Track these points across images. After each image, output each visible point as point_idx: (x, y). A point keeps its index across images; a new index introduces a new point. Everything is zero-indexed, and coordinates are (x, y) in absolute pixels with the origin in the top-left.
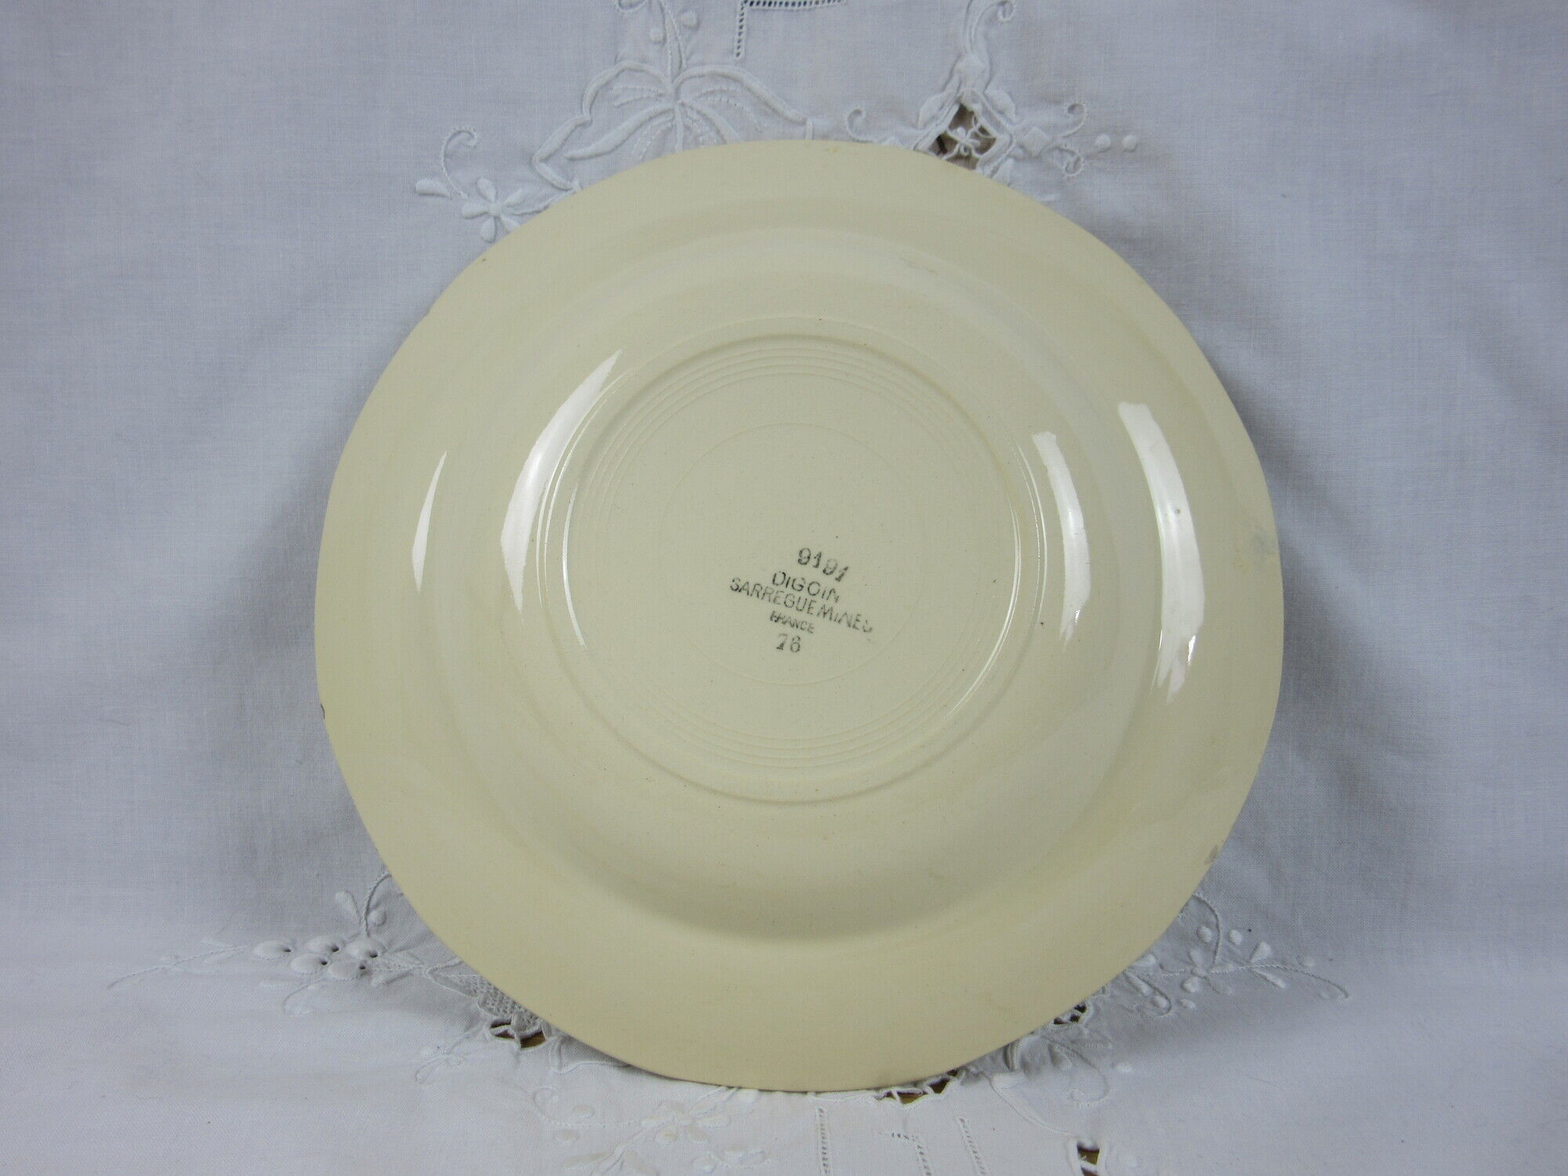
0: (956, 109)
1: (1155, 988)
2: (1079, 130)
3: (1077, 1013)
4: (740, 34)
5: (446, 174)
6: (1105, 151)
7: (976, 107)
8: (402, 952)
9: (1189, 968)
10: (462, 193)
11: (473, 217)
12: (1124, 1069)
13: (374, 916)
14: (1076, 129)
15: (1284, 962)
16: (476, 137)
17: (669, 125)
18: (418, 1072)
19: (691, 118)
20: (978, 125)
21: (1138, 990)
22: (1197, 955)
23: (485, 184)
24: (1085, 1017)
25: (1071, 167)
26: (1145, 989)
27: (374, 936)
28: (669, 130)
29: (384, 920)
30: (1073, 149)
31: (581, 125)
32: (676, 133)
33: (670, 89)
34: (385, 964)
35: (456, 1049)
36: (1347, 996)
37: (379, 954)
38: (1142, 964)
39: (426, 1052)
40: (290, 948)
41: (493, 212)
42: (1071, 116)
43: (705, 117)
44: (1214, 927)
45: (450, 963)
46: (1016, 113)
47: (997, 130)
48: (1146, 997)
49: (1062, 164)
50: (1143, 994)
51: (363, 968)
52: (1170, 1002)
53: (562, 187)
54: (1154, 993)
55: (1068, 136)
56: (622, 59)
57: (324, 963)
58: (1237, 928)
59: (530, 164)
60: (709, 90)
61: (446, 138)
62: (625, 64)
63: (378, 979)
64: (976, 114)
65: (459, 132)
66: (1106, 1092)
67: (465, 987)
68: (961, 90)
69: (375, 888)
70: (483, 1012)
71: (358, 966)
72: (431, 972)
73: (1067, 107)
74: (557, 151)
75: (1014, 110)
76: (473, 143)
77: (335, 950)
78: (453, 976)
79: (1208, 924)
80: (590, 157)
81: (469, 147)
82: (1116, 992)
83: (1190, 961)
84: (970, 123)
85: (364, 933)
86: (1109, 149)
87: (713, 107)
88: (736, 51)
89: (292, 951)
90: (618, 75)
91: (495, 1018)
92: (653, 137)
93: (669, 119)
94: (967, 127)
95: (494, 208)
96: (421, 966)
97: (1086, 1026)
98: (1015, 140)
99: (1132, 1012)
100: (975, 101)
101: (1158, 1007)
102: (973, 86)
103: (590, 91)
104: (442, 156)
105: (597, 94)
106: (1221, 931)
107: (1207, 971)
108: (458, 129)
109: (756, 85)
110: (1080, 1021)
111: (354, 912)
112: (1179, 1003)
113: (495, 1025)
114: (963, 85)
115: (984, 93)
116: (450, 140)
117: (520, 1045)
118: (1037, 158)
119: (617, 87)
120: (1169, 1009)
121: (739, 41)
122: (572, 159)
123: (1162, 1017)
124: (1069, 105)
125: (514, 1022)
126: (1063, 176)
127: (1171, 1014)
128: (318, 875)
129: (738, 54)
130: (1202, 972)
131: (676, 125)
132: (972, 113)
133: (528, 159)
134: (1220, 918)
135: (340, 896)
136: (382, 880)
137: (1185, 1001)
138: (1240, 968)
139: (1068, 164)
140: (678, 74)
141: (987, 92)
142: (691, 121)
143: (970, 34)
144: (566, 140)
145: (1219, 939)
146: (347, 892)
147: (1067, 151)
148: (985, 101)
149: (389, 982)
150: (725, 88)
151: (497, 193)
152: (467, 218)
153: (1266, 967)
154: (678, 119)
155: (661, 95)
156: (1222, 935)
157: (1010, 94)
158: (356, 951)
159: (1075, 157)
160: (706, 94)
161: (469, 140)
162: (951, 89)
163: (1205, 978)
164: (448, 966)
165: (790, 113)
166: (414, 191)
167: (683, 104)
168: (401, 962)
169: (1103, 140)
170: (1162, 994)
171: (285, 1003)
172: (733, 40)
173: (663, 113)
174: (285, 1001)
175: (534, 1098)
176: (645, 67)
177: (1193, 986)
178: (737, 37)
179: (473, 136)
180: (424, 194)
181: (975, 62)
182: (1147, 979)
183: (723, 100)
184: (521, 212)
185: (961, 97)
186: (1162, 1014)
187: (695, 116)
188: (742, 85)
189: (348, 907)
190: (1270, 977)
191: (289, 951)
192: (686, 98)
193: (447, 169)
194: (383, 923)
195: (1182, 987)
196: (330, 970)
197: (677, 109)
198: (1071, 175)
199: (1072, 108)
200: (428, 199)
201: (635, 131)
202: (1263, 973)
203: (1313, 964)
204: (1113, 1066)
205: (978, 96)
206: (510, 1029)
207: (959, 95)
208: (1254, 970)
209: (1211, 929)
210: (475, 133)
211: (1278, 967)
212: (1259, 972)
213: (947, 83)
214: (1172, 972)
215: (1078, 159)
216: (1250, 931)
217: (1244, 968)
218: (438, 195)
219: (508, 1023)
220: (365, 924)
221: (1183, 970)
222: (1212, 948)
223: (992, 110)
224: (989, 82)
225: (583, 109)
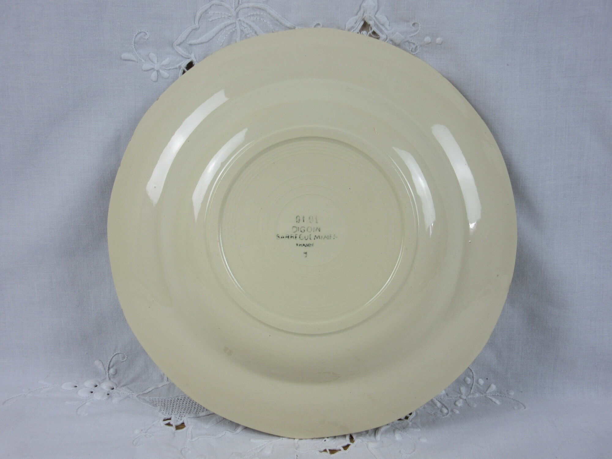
0: (362, 23)
1: (443, 404)
2: (417, 34)
3: (408, 415)
5: (135, 52)
6: (428, 44)
7: (371, 23)
8: (125, 387)
9: (459, 395)
10: (142, 59)
11: (147, 71)
12: (423, 440)
13: (112, 371)
14: (416, 33)
15: (501, 393)
16: (148, 34)
17: (234, 30)
18: (134, 441)
19: (243, 26)
20: (372, 30)
21: (436, 405)
22: (463, 389)
23: (152, 55)
24: (411, 417)
25: (413, 50)
26: (439, 405)
27: (112, 379)
28: (234, 32)
29: (116, 372)
30: (414, 42)
31: (194, 29)
32: (237, 33)
33: (234, 13)
34: (117, 393)
35: (149, 430)
36: (525, 408)
37: (115, 388)
39: (137, 432)
40: (77, 385)
41: (156, 69)
42: (414, 27)
43: (250, 26)
45: (145, 392)
46: (389, 26)
47: (381, 32)
48: (438, 408)
49: (410, 49)
51: (108, 394)
52: (448, 411)
53: (186, 57)
54: (442, 407)
55: (412, 36)
57: (92, 392)
58: (481, 378)
59: (172, 46)
60: (252, 14)
61: (135, 35)
62: (214, 2)
63: (115, 400)
64: (371, 25)
65: (140, 32)
66: (414, 451)
67: (152, 403)
68: (364, 15)
69: (112, 359)
70: (160, 414)
71: (106, 394)
72: (137, 396)
73: (411, 24)
74: (184, 41)
75: (388, 24)
76: (146, 37)
77: (96, 386)
78: (147, 398)
79: (469, 376)
80: (199, 44)
81: (145, 39)
82: (426, 406)
83: (460, 393)
84: (369, 29)
85: (108, 379)
86: (430, 43)
87: (253, 21)
89: (78, 387)
90: (211, 7)
91: (165, 417)
92: (227, 35)
93: (233, 27)
94: (368, 31)
95: (157, 67)
96: (133, 393)
98: (388, 38)
99: (432, 415)
100: (370, 20)
101: (443, 413)
102: (370, 14)
103: (198, 14)
104: (133, 43)
105: (201, 16)
106: (475, 379)
107: (467, 397)
108: (140, 31)
109: (273, 12)
110: (409, 419)
111: (102, 369)
112: (452, 411)
113: (164, 420)
114: (365, 13)
116: (136, 36)
117: (175, 429)
118: (399, 45)
119: (211, 13)
120: (447, 414)
122: (191, 45)
123: (444, 417)
124: (413, 23)
125: (172, 419)
127: (448, 416)
128: (87, 353)
130: (464, 397)
131: (237, 30)
132: (369, 25)
133: (172, 45)
134: (474, 374)
135: (97, 363)
136: (114, 356)
137: (455, 410)
138: (481, 395)
139: (412, 48)
140: (237, 7)
141: (376, 16)
142: (243, 28)
144: (188, 36)
145: (473, 382)
146: (100, 360)
147: (412, 43)
148: (375, 20)
149: (120, 401)
150: (258, 13)
151: (158, 59)
152: (145, 71)
153: (493, 395)
154: (238, 27)
155: (230, 16)
156: (475, 381)
157: (387, 17)
158: (105, 386)
159: (415, 46)
160: (250, 16)
161: (145, 36)
162: (360, 15)
163: (465, 400)
164: (144, 394)
165: (288, 24)
166: (121, 58)
167: (240, 20)
168: (124, 391)
169: (427, 39)
170: (446, 407)
171: (77, 411)
173: (231, 24)
174: (77, 410)
175: (181, 451)
176: (223, 3)
177: (460, 403)
179: (146, 34)
180: (125, 60)
181: (370, 3)
182: (440, 400)
183: (258, 19)
184: (168, 68)
185: (364, 18)
186: (444, 416)
187: (246, 26)
188: (266, 12)
190: (494, 399)
191: (76, 387)
192: (241, 18)
193: (135, 49)
194: (116, 374)
195: (455, 404)
196: (95, 396)
197: (237, 23)
198: (414, 53)
199: (414, 24)
200: (126, 62)
201: (219, 32)
202: (491, 398)
203: (513, 394)
204: (419, 439)
205: (372, 18)
206: (171, 422)
207: (364, 17)
208: (487, 396)
209: (470, 378)
210: (148, 33)
211: (498, 395)
212: (489, 397)
213: (358, 12)
214: (451, 397)
215: (417, 47)
216: (487, 379)
217: (483, 395)
218: (131, 61)
219: (170, 419)
220: (108, 374)
221: (456, 396)
222: (470, 386)
223: (378, 24)
224: (377, 11)
225: (196, 22)
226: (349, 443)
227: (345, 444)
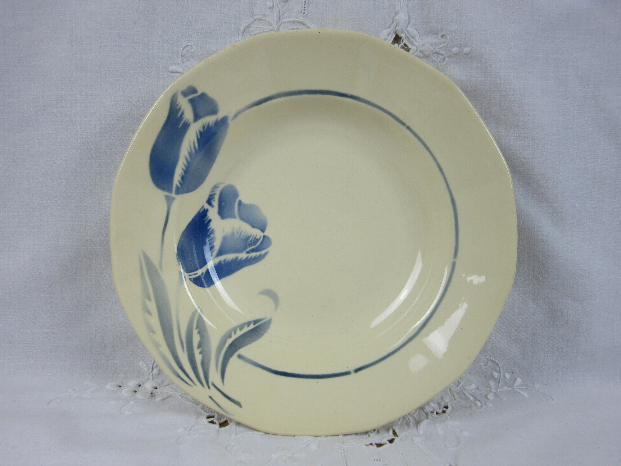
0: (394, 36)
1: (475, 398)
2: (445, 45)
3: (445, 409)
4: (305, 4)
5: (182, 64)
6: (456, 54)
7: (402, 35)
8: (168, 386)
9: (489, 389)
12: (466, 434)
13: (155, 371)
15: (527, 386)
16: (194, 48)
18: (178, 439)
20: (403, 43)
21: (469, 399)
22: (492, 383)
24: (448, 411)
25: (442, 61)
26: (471, 398)
27: (155, 379)
29: (160, 372)
30: (442, 53)
33: (275, 27)
34: (161, 392)
35: (193, 428)
36: (553, 400)
37: (158, 388)
38: (470, 388)
39: (180, 430)
40: (121, 385)
42: (442, 39)
44: (498, 372)
46: (419, 38)
47: (411, 45)
48: (472, 402)
49: (438, 60)
50: (470, 400)
51: (152, 394)
52: (482, 404)
54: (475, 400)
55: (441, 48)
56: (255, 15)
57: (136, 392)
58: (507, 372)
60: (292, 28)
61: (182, 49)
62: (257, 17)
63: (158, 399)
64: (403, 38)
65: (187, 46)
66: (459, 443)
67: (194, 402)
68: (397, 29)
70: (203, 412)
71: (150, 393)
72: (180, 395)
75: (418, 36)
76: (193, 51)
77: (140, 386)
78: (189, 396)
79: (496, 371)
81: (191, 52)
82: (460, 400)
83: (489, 386)
84: (401, 41)
85: (151, 379)
86: (458, 53)
88: (303, 12)
90: (253, 22)
91: (208, 414)
94: (399, 44)
96: (176, 392)
97: (449, 415)
98: (419, 49)
99: (467, 408)
100: (402, 33)
101: (477, 406)
102: (402, 27)
103: (242, 29)
104: (180, 56)
105: (245, 30)
106: (501, 373)
107: (496, 390)
108: (186, 45)
109: (311, 26)
110: (446, 413)
111: (146, 369)
112: (485, 404)
113: (208, 417)
114: (397, 26)
115: (406, 30)
116: (183, 49)
117: (219, 426)
118: (428, 56)
119: (254, 26)
120: (482, 407)
121: (305, 8)
123: (479, 410)
124: (441, 35)
125: (216, 417)
126: (438, 64)
127: (482, 409)
128: (131, 354)
129: (304, 13)
130: (494, 391)
132: (401, 38)
134: (501, 368)
135: (141, 363)
137: (488, 403)
138: (509, 389)
139: (440, 59)
140: (279, 21)
141: (407, 29)
143: (401, 5)
145: (500, 377)
146: (144, 361)
147: (440, 54)
148: (406, 33)
149: (163, 400)
150: (298, 27)
153: (520, 388)
155: (271, 30)
156: (501, 375)
157: (417, 30)
158: (148, 386)
159: (444, 57)
161: (191, 49)
162: (392, 27)
163: (495, 393)
166: (169, 71)
168: (167, 391)
169: (455, 50)
170: (478, 400)
172: (302, 7)
174: (121, 409)
175: (226, 448)
176: (265, 18)
177: (491, 397)
178: (304, 6)
179: (193, 48)
180: (173, 72)
181: (402, 17)
182: (472, 394)
188: (306, 26)
189: (144, 367)
190: (521, 392)
191: (120, 386)
192: (282, 31)
193: (182, 62)
194: (159, 374)
195: (486, 397)
196: (138, 395)
198: (442, 64)
199: (442, 36)
200: (173, 74)
202: (519, 391)
203: (538, 386)
204: (461, 432)
205: (404, 31)
206: (215, 420)
207: (396, 30)
208: (516, 389)
209: (497, 373)
210: (194, 46)
211: (524, 388)
212: (517, 390)
213: (390, 25)
214: (482, 391)
215: (445, 57)
216: (513, 373)
217: (511, 388)
218: (178, 73)
219: (213, 417)
220: (151, 374)
221: (486, 390)
222: (498, 380)
223: (409, 37)
224: (408, 25)
225: (239, 37)
226: (393, 437)
227: (390, 438)
